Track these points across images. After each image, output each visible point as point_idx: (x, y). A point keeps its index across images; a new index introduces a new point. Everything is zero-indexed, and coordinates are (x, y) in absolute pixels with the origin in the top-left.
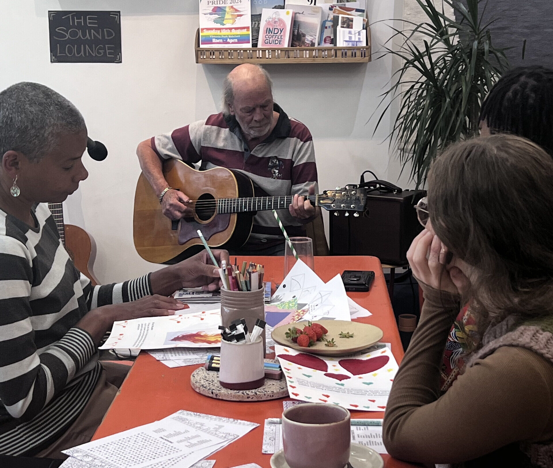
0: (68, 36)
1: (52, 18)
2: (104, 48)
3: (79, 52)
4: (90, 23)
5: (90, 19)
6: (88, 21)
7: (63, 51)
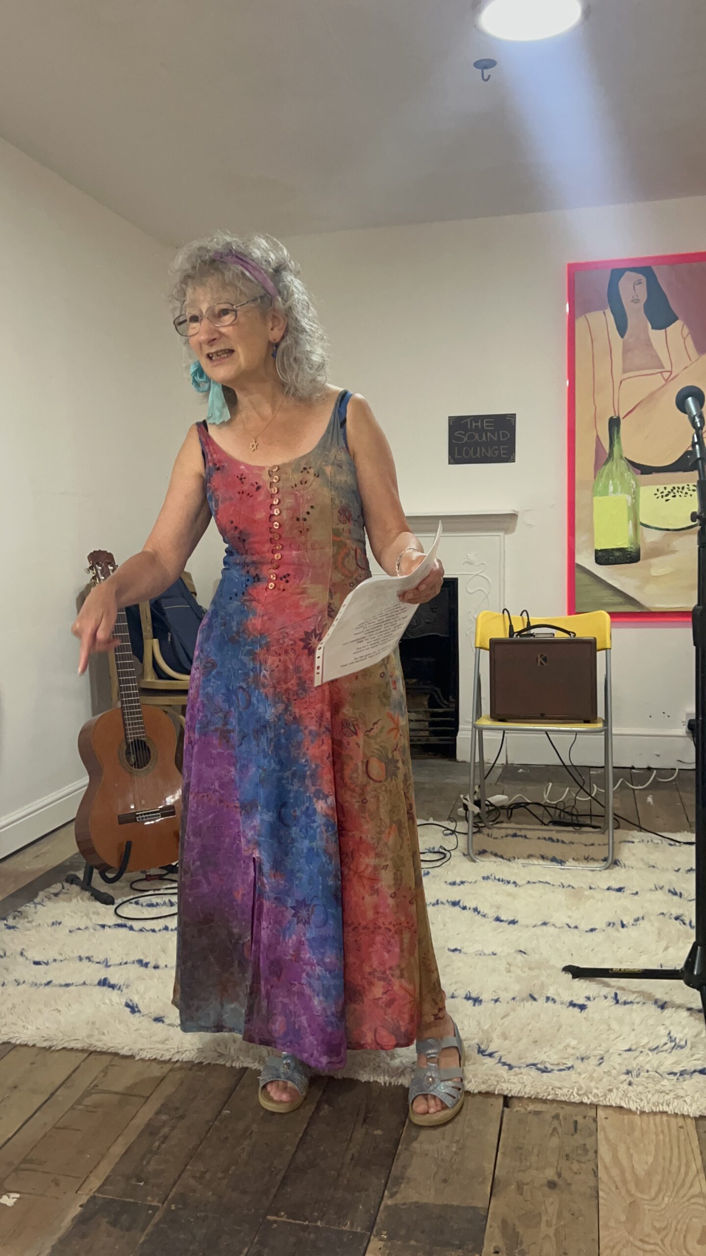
0: (466, 439)
1: (451, 424)
2: (499, 449)
3: (475, 453)
4: (487, 426)
5: (487, 422)
6: (485, 424)
7: (460, 453)
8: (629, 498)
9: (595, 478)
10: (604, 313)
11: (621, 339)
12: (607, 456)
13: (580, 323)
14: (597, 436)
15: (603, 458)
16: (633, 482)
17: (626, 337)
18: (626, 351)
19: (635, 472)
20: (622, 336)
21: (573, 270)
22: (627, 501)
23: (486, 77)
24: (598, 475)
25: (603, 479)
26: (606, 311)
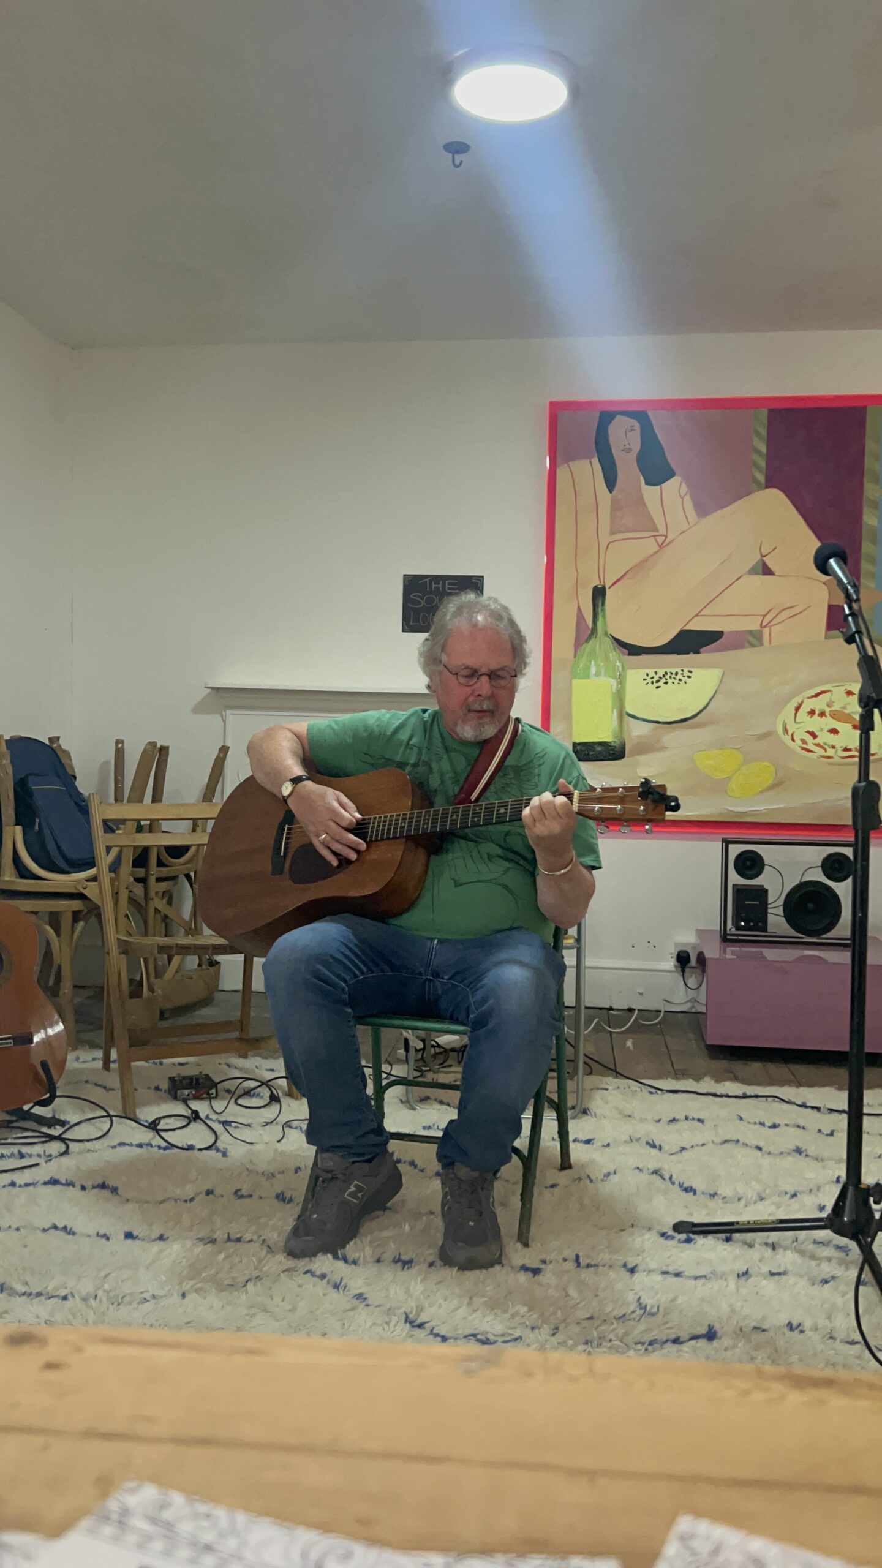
0: (423, 603)
1: (407, 583)
4: (449, 589)
5: (449, 584)
6: (447, 586)
7: (416, 620)
8: (614, 682)
9: (575, 657)
10: (591, 462)
11: (610, 495)
12: (590, 632)
13: (562, 473)
14: (579, 608)
15: (585, 634)
16: (618, 664)
17: (615, 492)
18: (615, 507)
19: (621, 651)
20: (611, 492)
21: (556, 410)
22: (612, 686)
23: (457, 162)
24: (579, 653)
25: (584, 658)
26: (592, 460)
